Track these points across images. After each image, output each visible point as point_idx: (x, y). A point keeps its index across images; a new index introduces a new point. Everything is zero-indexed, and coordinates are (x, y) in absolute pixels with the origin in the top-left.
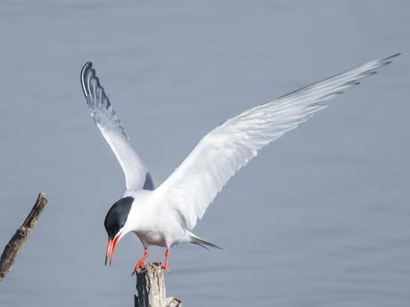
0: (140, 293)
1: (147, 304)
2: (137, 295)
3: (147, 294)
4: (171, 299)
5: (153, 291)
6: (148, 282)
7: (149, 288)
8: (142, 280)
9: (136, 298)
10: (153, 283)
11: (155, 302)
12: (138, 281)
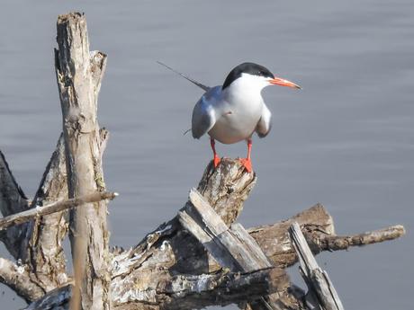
0: (61, 46)
1: (69, 59)
2: (58, 49)
3: (69, 47)
4: (95, 53)
5: (75, 44)
6: (69, 34)
7: (71, 40)
8: (63, 32)
9: (57, 52)
10: (76, 35)
11: (77, 56)
12: (58, 34)
